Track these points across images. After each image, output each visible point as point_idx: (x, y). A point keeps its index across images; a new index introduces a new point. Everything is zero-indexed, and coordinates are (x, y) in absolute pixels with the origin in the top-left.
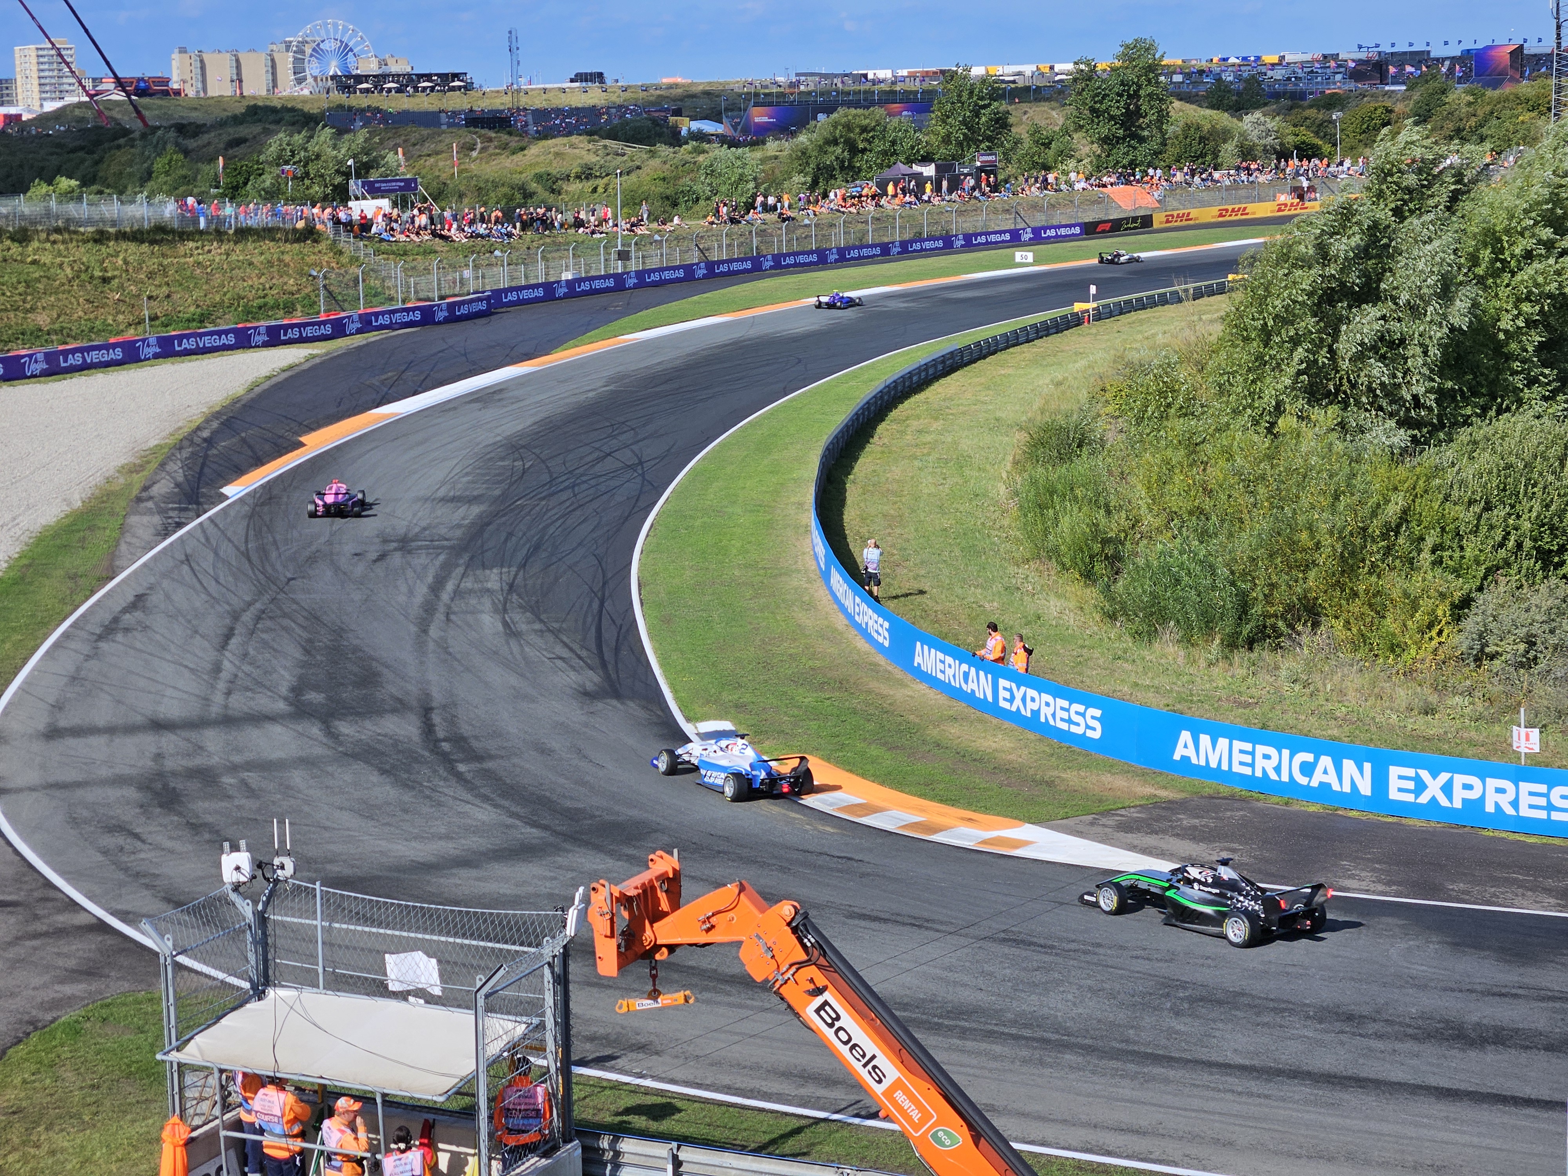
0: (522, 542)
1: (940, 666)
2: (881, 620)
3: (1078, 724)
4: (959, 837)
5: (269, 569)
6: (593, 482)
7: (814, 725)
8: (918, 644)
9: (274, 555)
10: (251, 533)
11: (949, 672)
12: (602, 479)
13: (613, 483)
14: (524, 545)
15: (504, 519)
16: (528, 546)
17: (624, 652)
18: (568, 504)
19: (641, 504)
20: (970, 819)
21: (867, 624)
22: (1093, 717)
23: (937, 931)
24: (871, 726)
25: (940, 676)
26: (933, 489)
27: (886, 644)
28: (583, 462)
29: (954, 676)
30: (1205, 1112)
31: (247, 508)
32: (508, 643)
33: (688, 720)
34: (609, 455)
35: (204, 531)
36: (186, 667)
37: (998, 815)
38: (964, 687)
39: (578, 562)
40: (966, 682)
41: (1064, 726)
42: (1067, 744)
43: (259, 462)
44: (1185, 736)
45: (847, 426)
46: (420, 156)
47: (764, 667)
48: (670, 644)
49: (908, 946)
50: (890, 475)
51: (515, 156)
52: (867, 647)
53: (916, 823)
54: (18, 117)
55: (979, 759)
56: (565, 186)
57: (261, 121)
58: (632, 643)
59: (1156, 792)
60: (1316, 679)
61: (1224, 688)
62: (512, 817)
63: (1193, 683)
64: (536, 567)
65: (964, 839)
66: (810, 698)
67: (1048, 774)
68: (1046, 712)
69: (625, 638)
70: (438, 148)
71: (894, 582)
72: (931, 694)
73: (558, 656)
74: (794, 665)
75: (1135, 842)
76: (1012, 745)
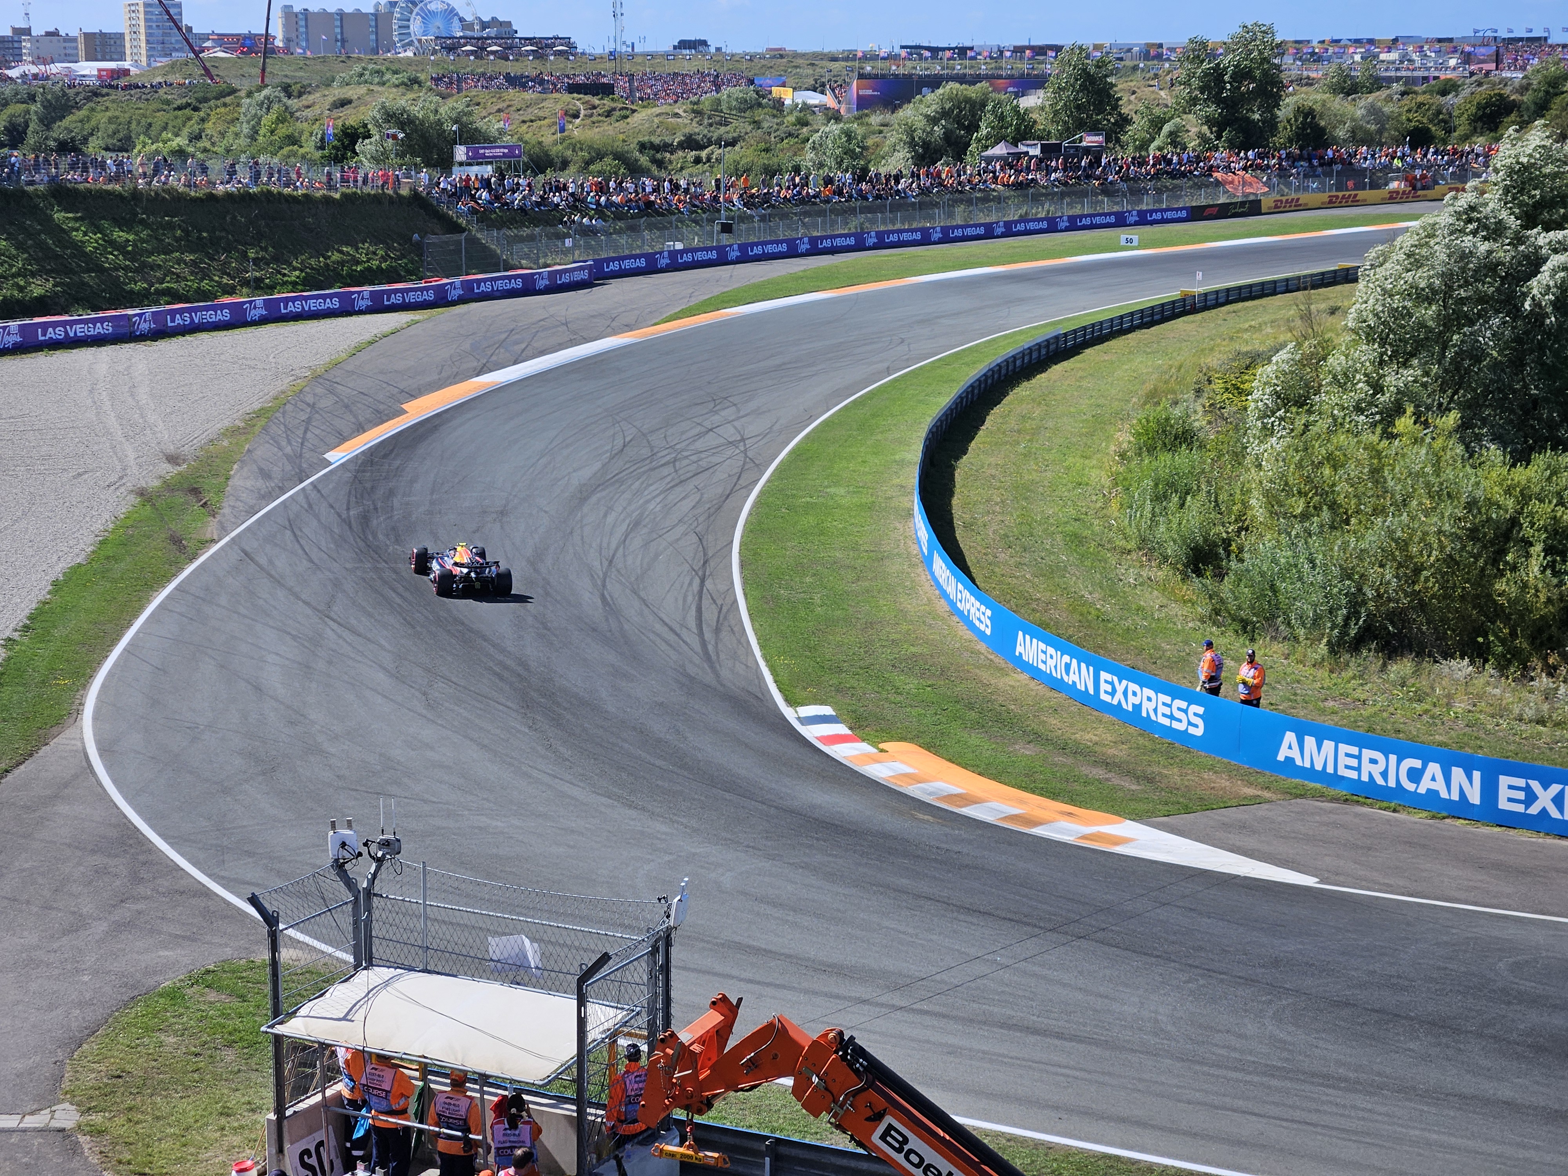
0: (622, 517)
1: (1042, 656)
2: (983, 608)
3: (1180, 721)
4: (1059, 832)
5: (370, 537)
6: (694, 458)
7: (913, 711)
8: (1020, 633)
9: (375, 523)
10: (353, 499)
11: (1051, 663)
12: (703, 455)
13: (715, 460)
14: (624, 520)
15: (604, 493)
16: (627, 521)
17: (724, 634)
18: (669, 478)
19: (743, 483)
20: (1070, 814)
21: (969, 611)
22: (1195, 714)
23: (1037, 927)
24: (972, 715)
25: (1042, 666)
27: (988, 632)
28: (685, 437)
29: (1056, 667)
31: (349, 474)
32: (607, 620)
33: (789, 704)
34: (711, 430)
35: (306, 497)
36: (288, 633)
37: (1099, 809)
38: (1066, 678)
39: (678, 540)
40: (1068, 673)
41: (1166, 722)
42: (1169, 740)
43: (361, 428)
44: (1290, 737)
45: (950, 409)
46: (524, 122)
47: (866, 652)
48: (770, 626)
49: (1008, 942)
50: (992, 460)
51: (617, 124)
52: (969, 635)
53: (1016, 816)
54: (126, 72)
55: (1079, 751)
56: (668, 155)
57: (366, 82)
58: (733, 623)
59: (1259, 793)
60: (1424, 683)
61: (1329, 688)
62: (609, 797)
63: (1298, 682)
64: (636, 542)
65: (1064, 834)
66: (911, 684)
67: (1149, 770)
68: (1147, 708)
69: (725, 618)
70: (541, 114)
71: (997, 570)
72: (1033, 684)
73: (658, 635)
74: (896, 650)
75: (1238, 844)
76: (1113, 739)
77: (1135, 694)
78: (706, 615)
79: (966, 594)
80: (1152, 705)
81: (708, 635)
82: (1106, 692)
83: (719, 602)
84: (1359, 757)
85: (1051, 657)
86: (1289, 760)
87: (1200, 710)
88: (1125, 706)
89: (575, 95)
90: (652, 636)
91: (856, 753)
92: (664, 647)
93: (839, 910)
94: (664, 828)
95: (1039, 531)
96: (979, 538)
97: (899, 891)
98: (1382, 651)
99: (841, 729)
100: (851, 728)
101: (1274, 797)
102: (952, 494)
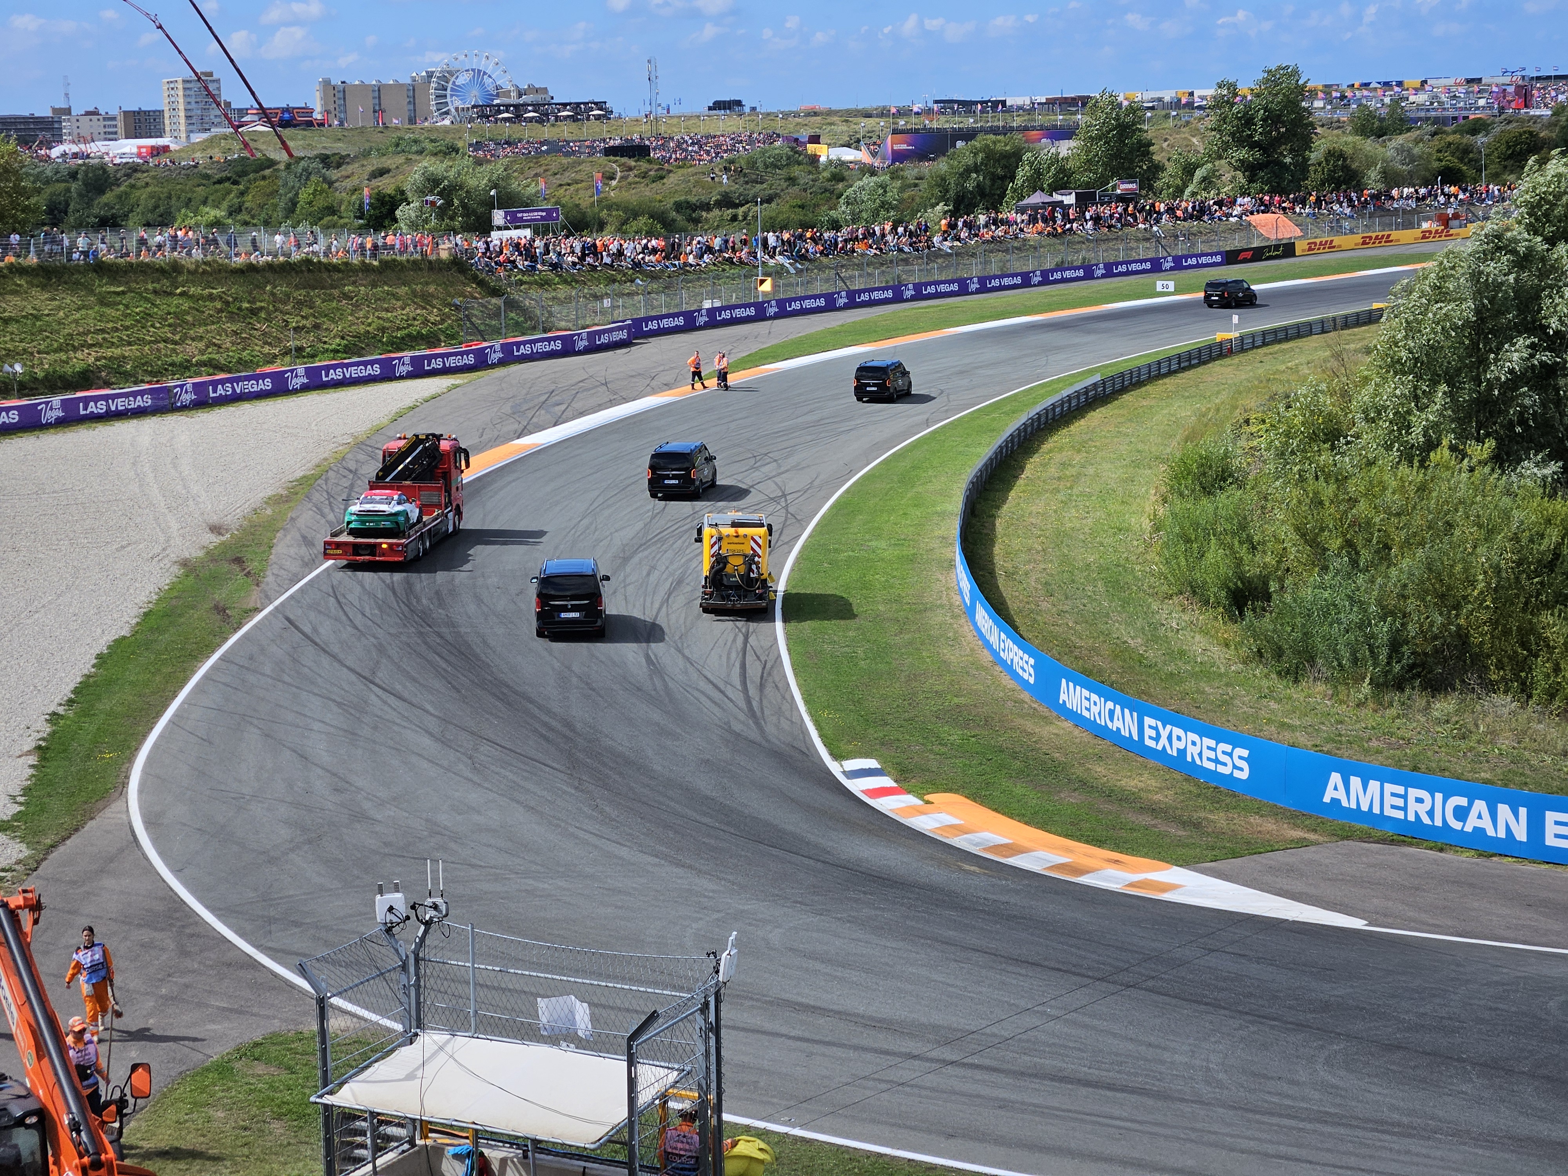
0: (664, 576)
1: (1086, 703)
2: (1026, 657)
3: (1225, 764)
4: (1107, 880)
7: (958, 762)
8: (1064, 681)
11: (1095, 710)
14: (667, 579)
15: (647, 552)
16: (670, 580)
17: (769, 687)
19: (785, 538)
20: (1116, 862)
21: (1012, 660)
22: (1240, 758)
23: (1083, 976)
24: (1017, 764)
25: (1086, 714)
26: (1076, 523)
27: (1032, 681)
29: (1100, 714)
32: (652, 679)
33: (834, 758)
34: (753, 487)
36: (334, 701)
37: (1146, 856)
38: (1110, 724)
40: (1112, 720)
41: (1211, 766)
42: (1214, 784)
44: (1335, 778)
45: (991, 459)
46: (561, 185)
47: (910, 704)
48: (815, 681)
49: (1057, 993)
50: (1034, 509)
51: (654, 185)
52: (1010, 684)
53: (1063, 865)
54: (166, 149)
55: (1126, 799)
56: (704, 214)
57: (403, 151)
58: (777, 679)
59: (1306, 835)
60: (1469, 719)
61: (1374, 728)
62: (657, 856)
63: (1341, 722)
65: (1110, 881)
66: (955, 736)
67: (1195, 815)
68: (1192, 752)
69: (769, 674)
70: (578, 177)
71: (1039, 618)
72: (1076, 732)
73: (702, 692)
74: (940, 702)
75: (1286, 887)
76: (1158, 785)
77: (1179, 738)
78: (750, 672)
79: (1009, 643)
80: (1195, 750)
81: (753, 691)
82: (1150, 738)
83: (763, 659)
84: (1405, 797)
85: (1095, 704)
86: (1336, 802)
87: (1245, 753)
88: (1169, 751)
89: (612, 158)
90: (696, 694)
91: (903, 805)
92: (708, 704)
93: (887, 964)
94: (711, 886)
95: (1080, 577)
96: (1021, 588)
97: (947, 943)
98: (1425, 689)
99: (887, 782)
100: (896, 781)
101: (1321, 839)
102: (992, 542)
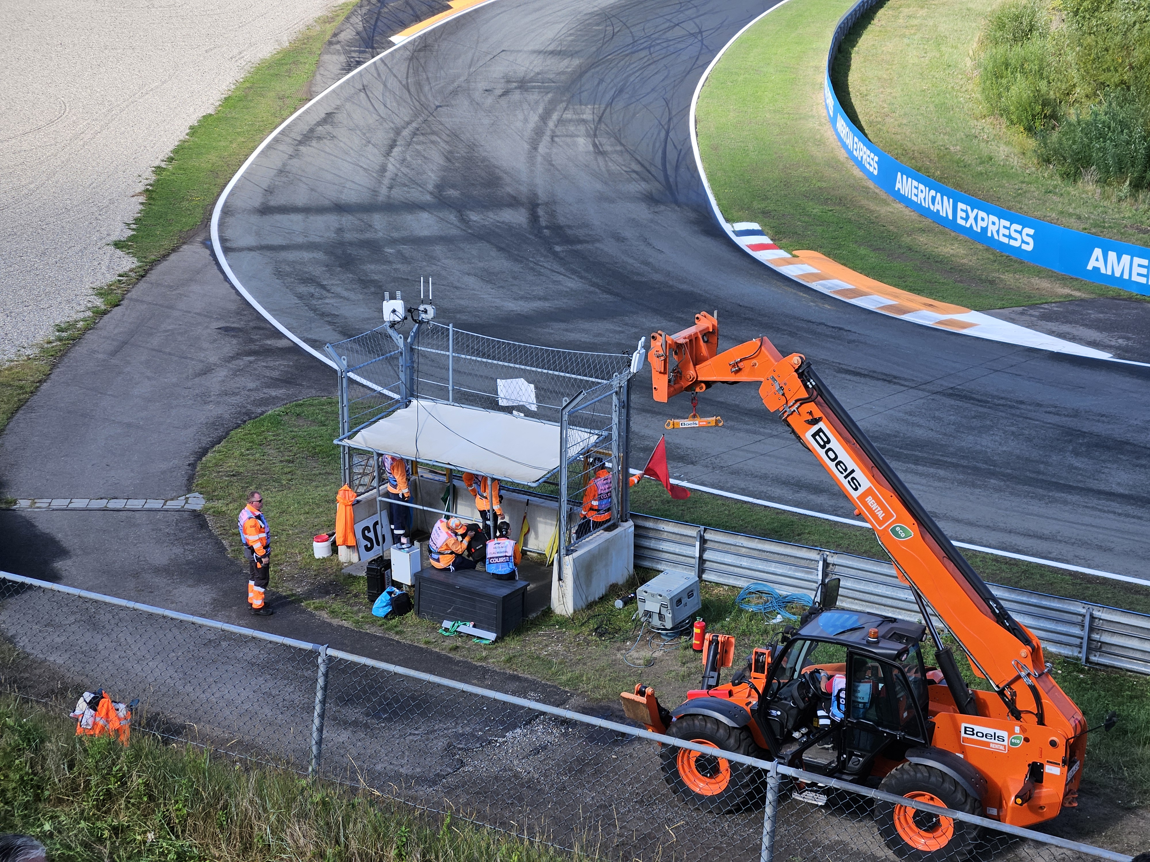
0: (610, 86)
1: (915, 191)
2: (872, 155)
3: (1016, 240)
4: (922, 318)
5: (423, 99)
6: (664, 45)
7: (819, 229)
8: (899, 174)
9: (426, 88)
10: (411, 71)
11: (921, 196)
12: (671, 43)
13: (680, 46)
14: (612, 88)
15: (597, 69)
16: (614, 89)
17: (682, 170)
18: (646, 59)
19: (700, 62)
20: (930, 306)
21: (862, 157)
22: (1028, 235)
23: (902, 385)
24: (861, 233)
25: (914, 198)
26: (916, 61)
27: (876, 173)
28: (658, 29)
29: (925, 199)
30: (1093, 526)
31: (408, 53)
32: (596, 159)
33: (727, 220)
34: (678, 25)
35: (377, 69)
36: (361, 167)
37: (952, 303)
38: (932, 207)
39: (651, 103)
40: (933, 203)
41: (1005, 240)
42: (1007, 254)
43: (418, 19)
44: (1097, 252)
47: (785, 185)
48: (715, 165)
49: (881, 396)
52: (861, 175)
53: (891, 306)
55: (940, 261)
58: (689, 163)
59: (1071, 292)
61: (1129, 218)
63: (1106, 213)
64: (619, 105)
65: (925, 319)
66: (817, 210)
67: (991, 275)
68: (992, 229)
69: (683, 158)
71: (884, 128)
72: (907, 211)
74: (807, 184)
75: (1053, 329)
76: (965, 252)
77: (983, 219)
78: (669, 157)
79: (860, 145)
80: (994, 228)
81: (670, 171)
82: (962, 218)
83: (679, 148)
84: (1147, 268)
85: (922, 191)
86: (1096, 269)
87: (1031, 232)
88: (975, 228)
91: (776, 257)
92: (637, 179)
95: (916, 100)
96: (871, 104)
99: (765, 240)
100: (772, 240)
101: (1083, 296)
102: (850, 71)
